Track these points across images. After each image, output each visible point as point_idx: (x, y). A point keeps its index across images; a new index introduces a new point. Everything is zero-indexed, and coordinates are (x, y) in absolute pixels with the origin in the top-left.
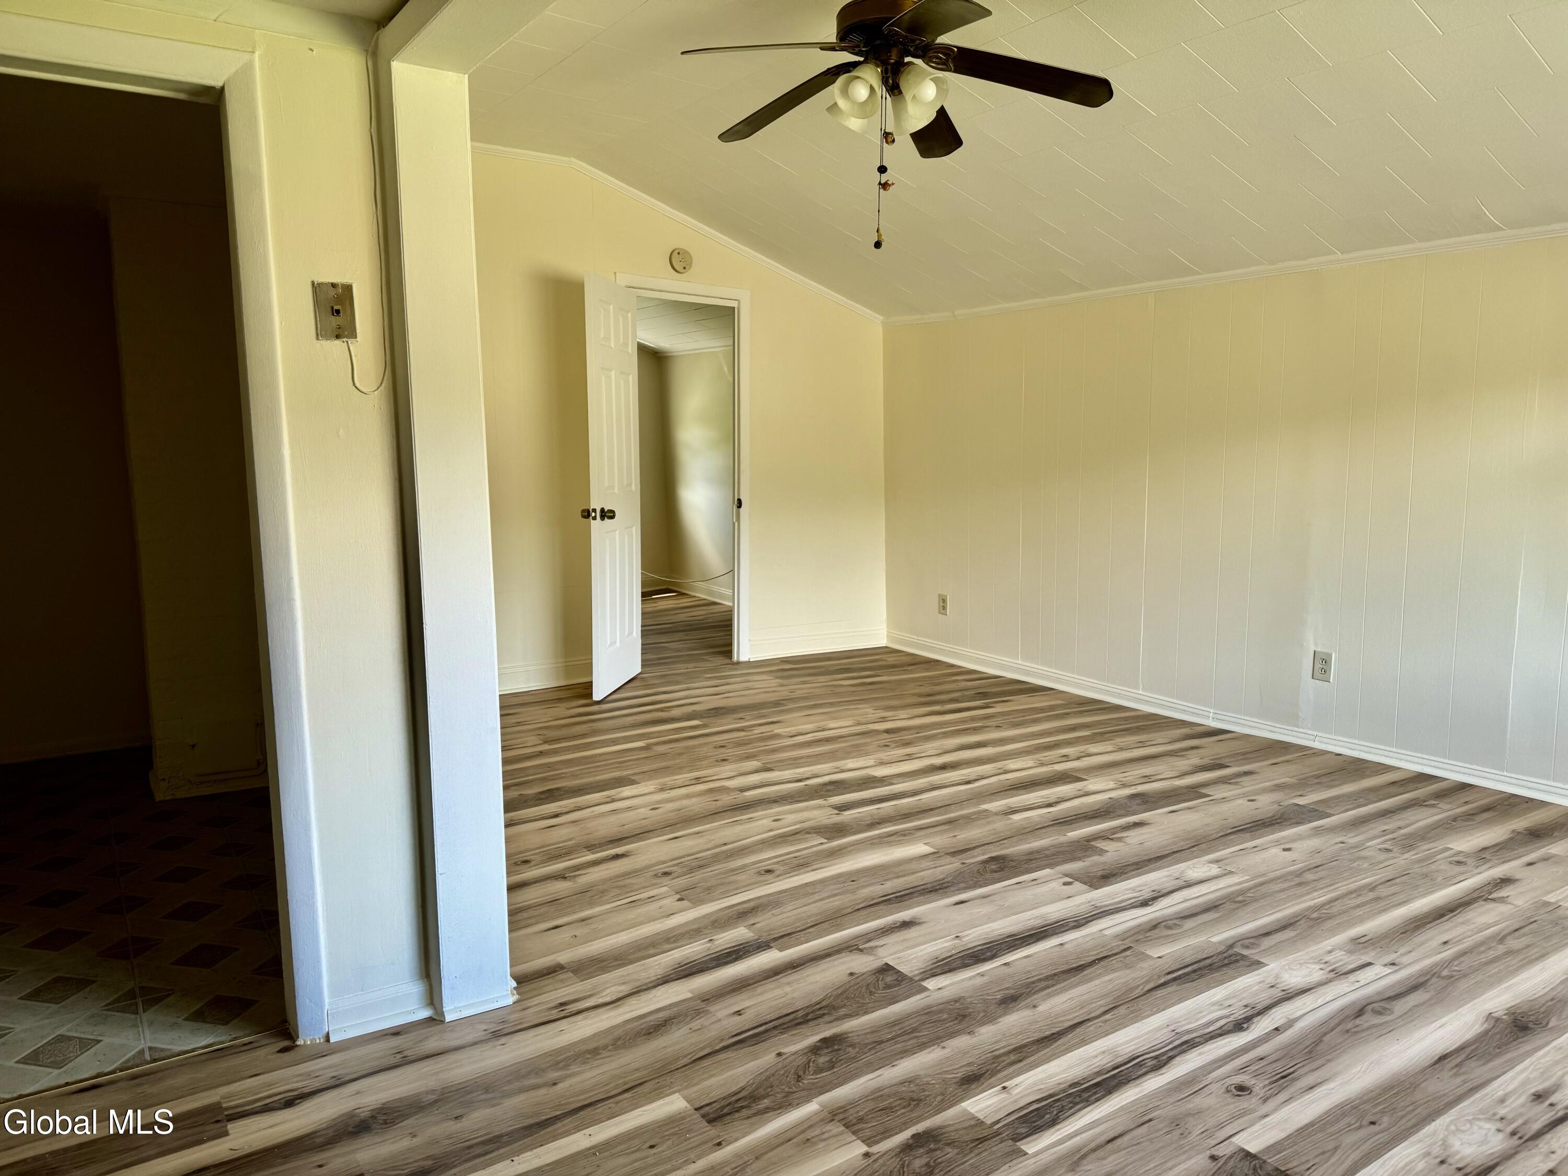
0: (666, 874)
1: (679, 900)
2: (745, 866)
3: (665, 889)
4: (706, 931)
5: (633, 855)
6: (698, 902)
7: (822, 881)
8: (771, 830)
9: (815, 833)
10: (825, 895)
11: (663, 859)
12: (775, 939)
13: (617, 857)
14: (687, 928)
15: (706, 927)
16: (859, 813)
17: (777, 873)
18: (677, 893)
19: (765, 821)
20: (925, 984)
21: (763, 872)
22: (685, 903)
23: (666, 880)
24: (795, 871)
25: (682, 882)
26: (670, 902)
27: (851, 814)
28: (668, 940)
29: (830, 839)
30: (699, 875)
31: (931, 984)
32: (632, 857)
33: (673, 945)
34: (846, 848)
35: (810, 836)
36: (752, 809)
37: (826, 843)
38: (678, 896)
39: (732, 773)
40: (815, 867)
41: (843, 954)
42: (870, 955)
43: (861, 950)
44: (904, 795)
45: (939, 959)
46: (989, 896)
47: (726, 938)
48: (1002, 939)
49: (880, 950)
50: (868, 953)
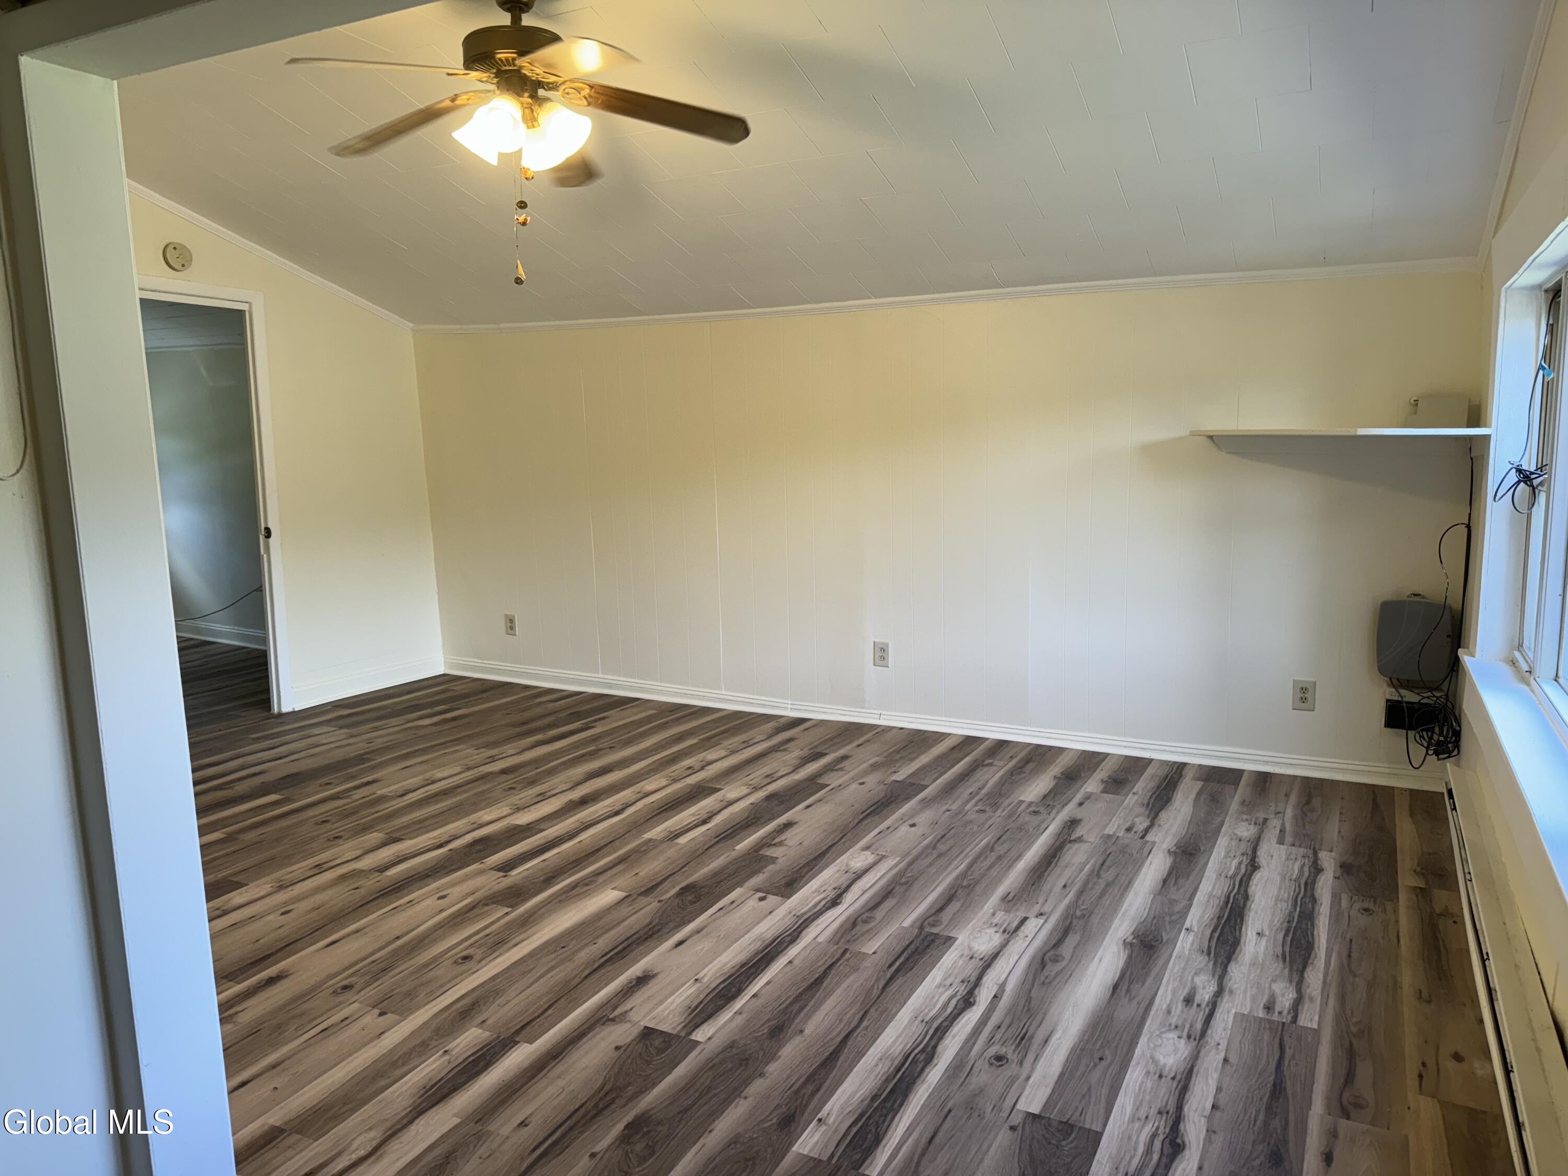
0: (346, 988)
1: (381, 1014)
2: (435, 958)
3: (356, 1006)
4: (434, 1043)
5: (292, 974)
6: (404, 1012)
7: (531, 955)
8: (441, 911)
9: (494, 903)
10: (543, 970)
11: (333, 970)
12: (518, 1032)
13: (271, 981)
14: (410, 1046)
15: (431, 1038)
16: (527, 870)
17: (477, 957)
18: (374, 1007)
19: (429, 902)
20: (693, 1037)
21: (460, 961)
22: (390, 1017)
23: (349, 995)
24: (495, 951)
25: (373, 991)
26: (371, 1019)
27: (520, 873)
28: (394, 1065)
29: (513, 906)
30: (387, 982)
31: (700, 1035)
32: (292, 977)
33: (405, 1068)
34: (535, 912)
35: (487, 908)
36: (406, 891)
37: (511, 912)
38: (377, 1011)
39: (357, 852)
40: (514, 941)
41: (597, 1029)
42: (625, 1022)
43: (613, 1020)
44: (561, 840)
45: (692, 1007)
46: (702, 929)
47: (462, 1045)
48: (738, 970)
49: (631, 1013)
50: (621, 1022)
